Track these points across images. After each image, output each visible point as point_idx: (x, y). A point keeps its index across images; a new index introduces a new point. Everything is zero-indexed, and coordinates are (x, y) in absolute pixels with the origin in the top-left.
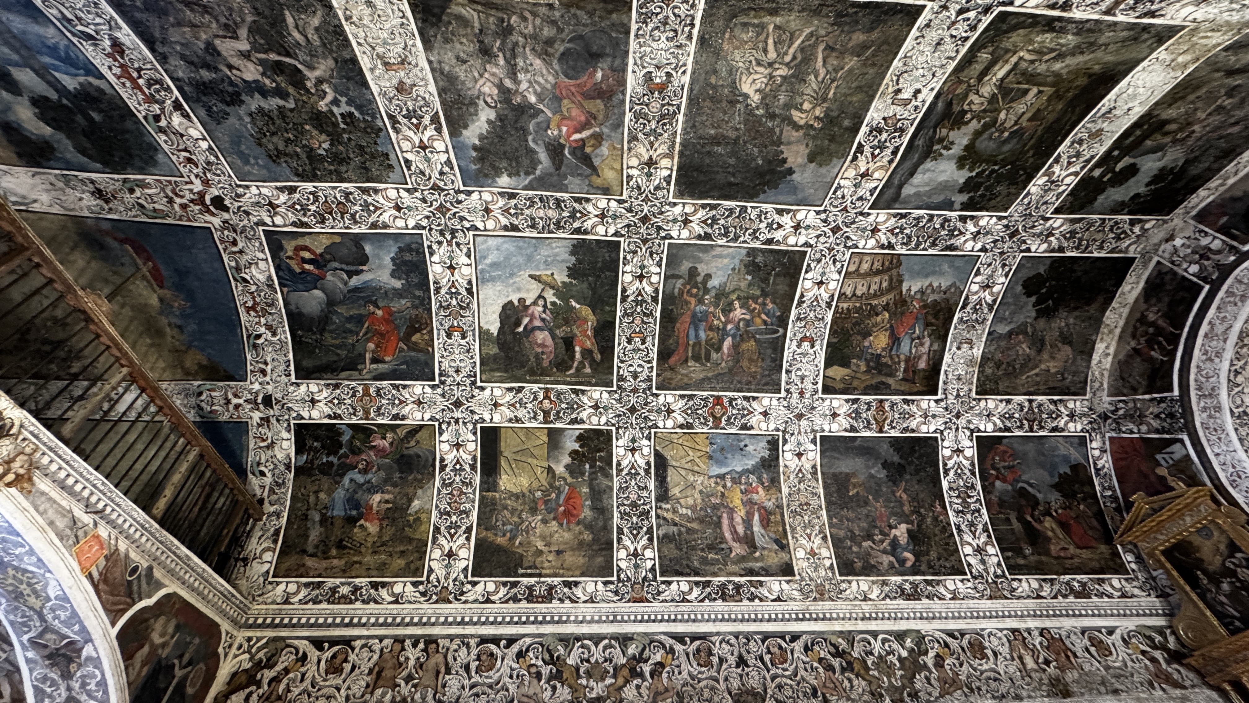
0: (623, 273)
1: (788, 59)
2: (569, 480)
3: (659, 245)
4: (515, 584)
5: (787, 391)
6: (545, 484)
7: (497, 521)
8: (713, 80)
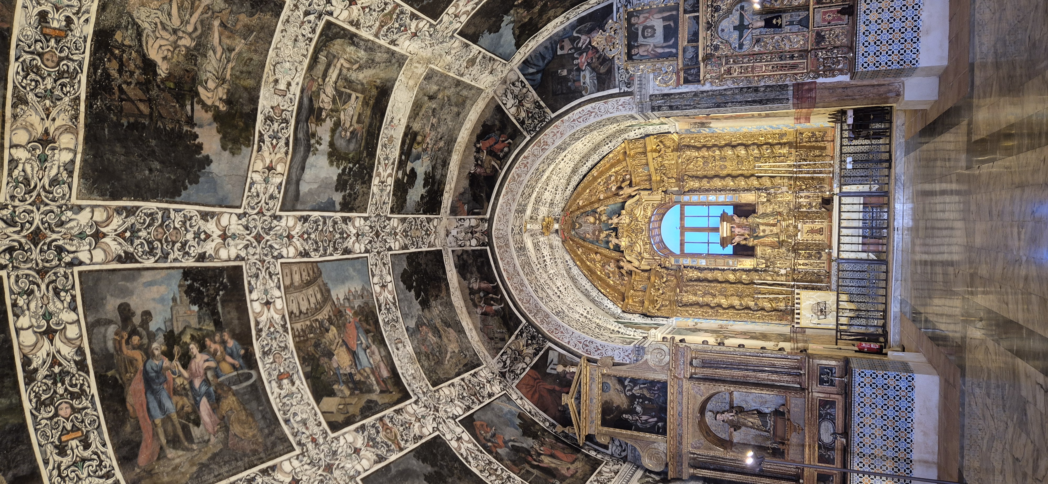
0: (17, 331)
1: (190, 28)
3: (66, 276)
5: (299, 443)
8: (118, 36)
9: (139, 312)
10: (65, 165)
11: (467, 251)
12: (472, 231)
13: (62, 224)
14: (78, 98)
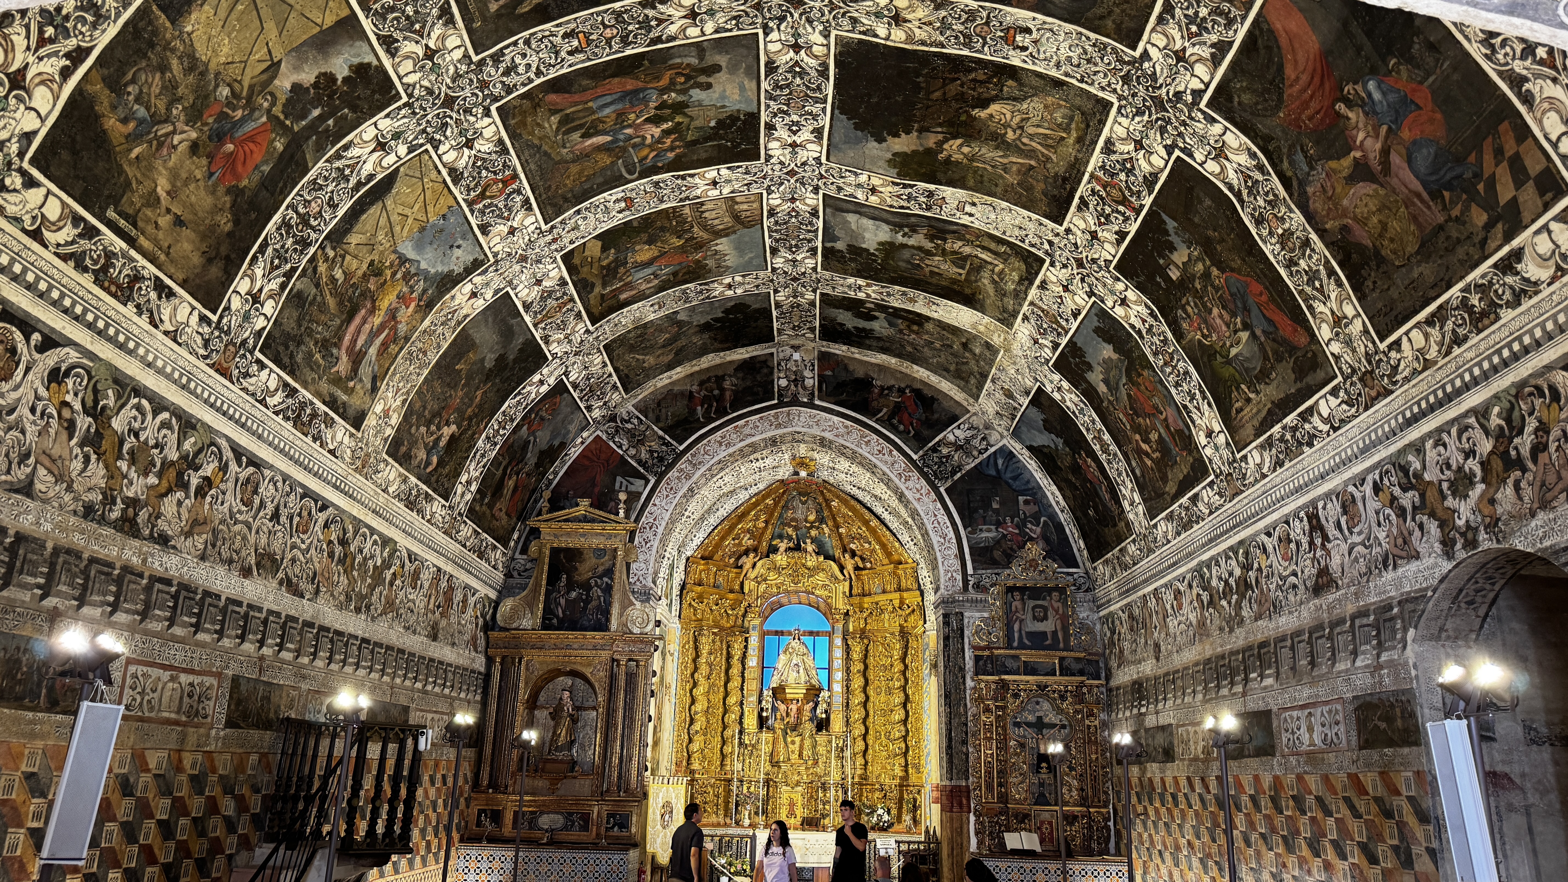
1: (1025, 140)
3: (753, 24)
4: (90, 232)
5: (552, 227)
6: (246, 84)
8: (1010, 83)
9: (710, 80)
10: (872, 30)
11: (772, 373)
12: (798, 380)
13: (810, 21)
14: (943, 47)
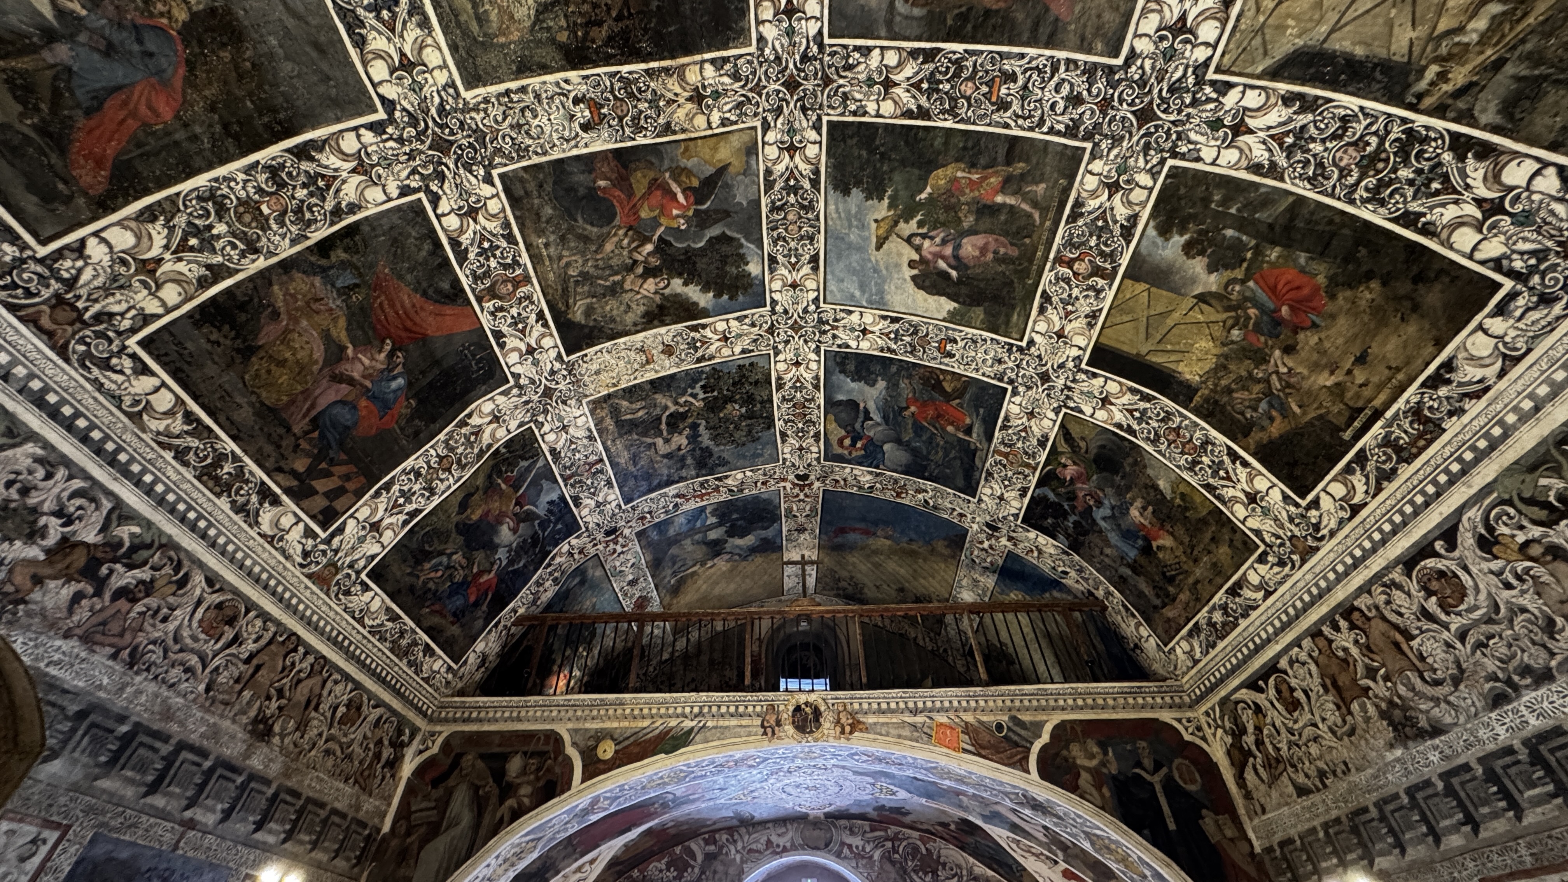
0: (878, 116)
2: (1239, 273)
3: (832, 54)
4: (1361, 458)
6: (1225, 316)
7: (1242, 413)
10: (718, 69)
13: (778, 58)
